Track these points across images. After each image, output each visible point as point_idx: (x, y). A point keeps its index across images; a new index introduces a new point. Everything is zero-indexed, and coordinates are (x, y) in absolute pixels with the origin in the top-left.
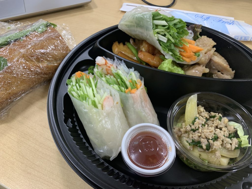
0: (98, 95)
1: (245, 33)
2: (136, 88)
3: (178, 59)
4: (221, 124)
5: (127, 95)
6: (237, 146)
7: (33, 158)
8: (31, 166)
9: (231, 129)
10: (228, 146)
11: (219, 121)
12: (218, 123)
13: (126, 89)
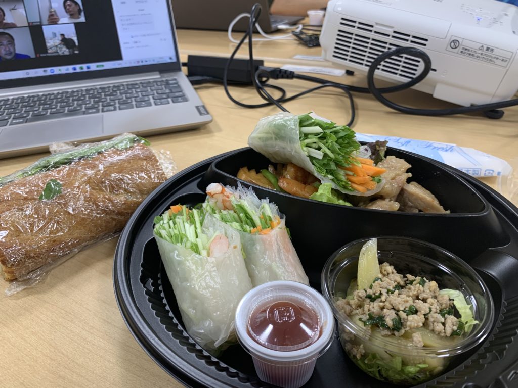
0: (203, 234)
1: (474, 164)
2: (270, 228)
3: (345, 187)
4: (424, 291)
5: (253, 236)
6: (455, 328)
7: (75, 352)
8: (68, 365)
9: (444, 299)
10: (437, 327)
11: (421, 286)
12: (419, 290)
13: (252, 228)
